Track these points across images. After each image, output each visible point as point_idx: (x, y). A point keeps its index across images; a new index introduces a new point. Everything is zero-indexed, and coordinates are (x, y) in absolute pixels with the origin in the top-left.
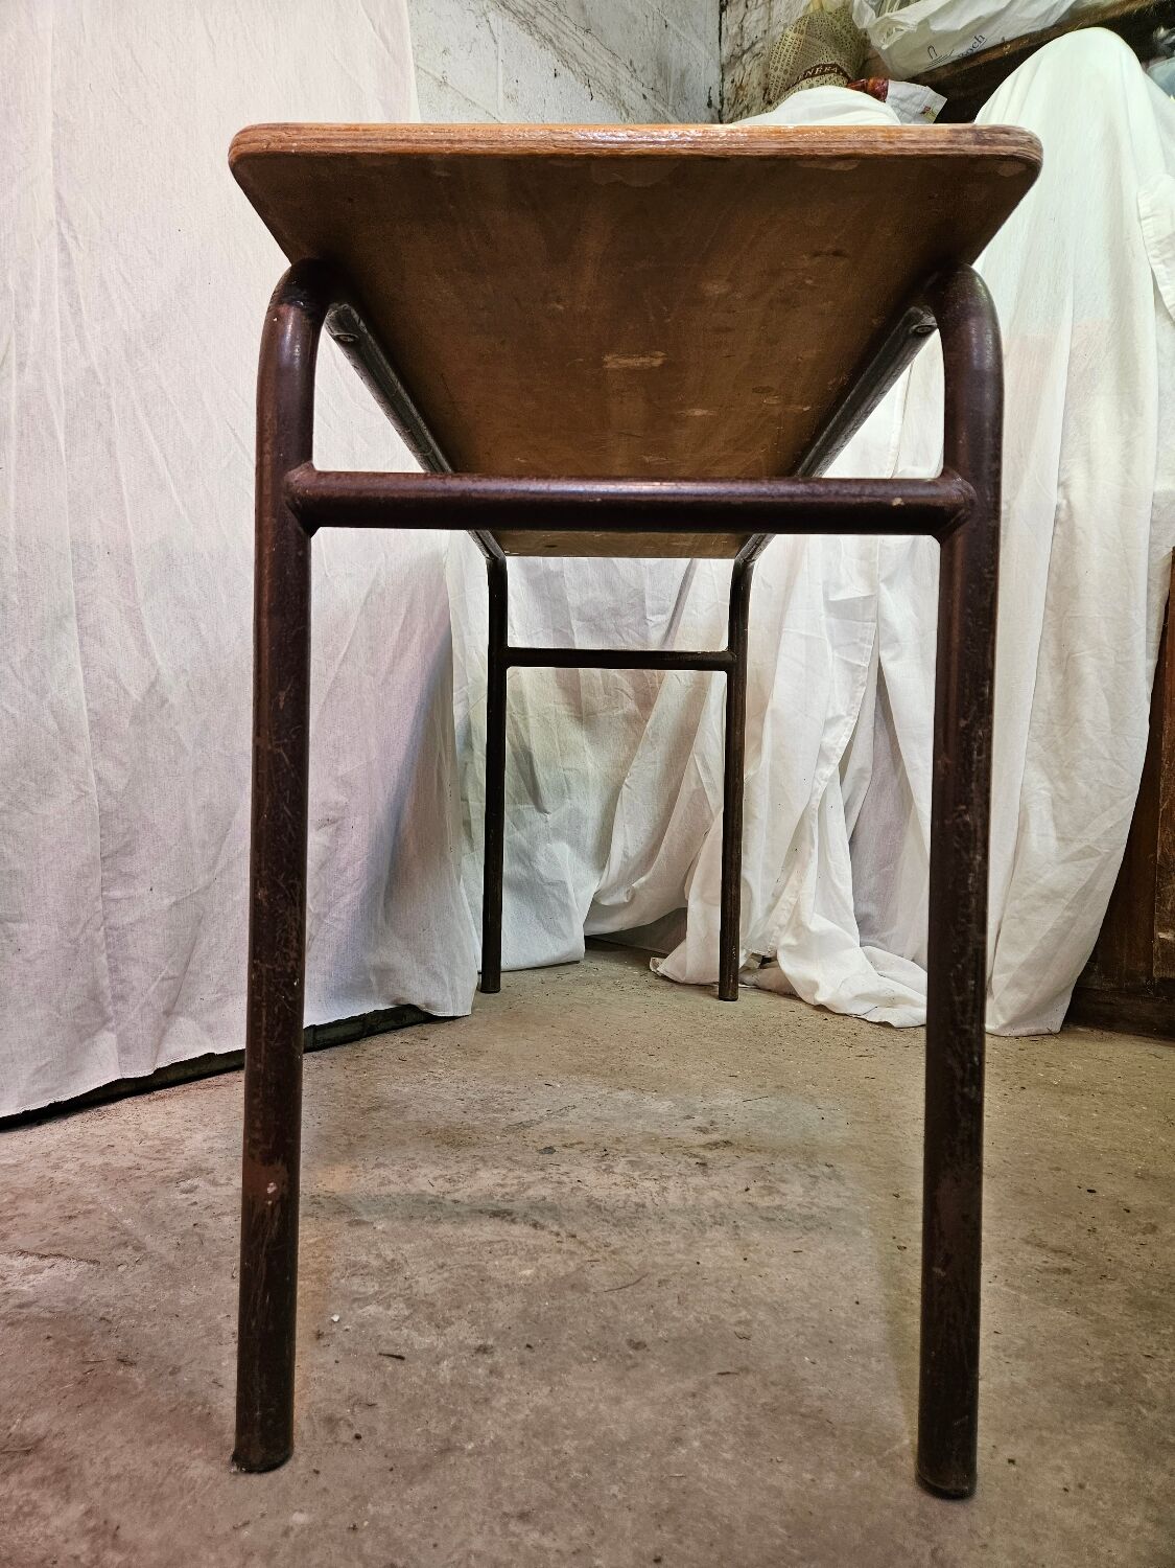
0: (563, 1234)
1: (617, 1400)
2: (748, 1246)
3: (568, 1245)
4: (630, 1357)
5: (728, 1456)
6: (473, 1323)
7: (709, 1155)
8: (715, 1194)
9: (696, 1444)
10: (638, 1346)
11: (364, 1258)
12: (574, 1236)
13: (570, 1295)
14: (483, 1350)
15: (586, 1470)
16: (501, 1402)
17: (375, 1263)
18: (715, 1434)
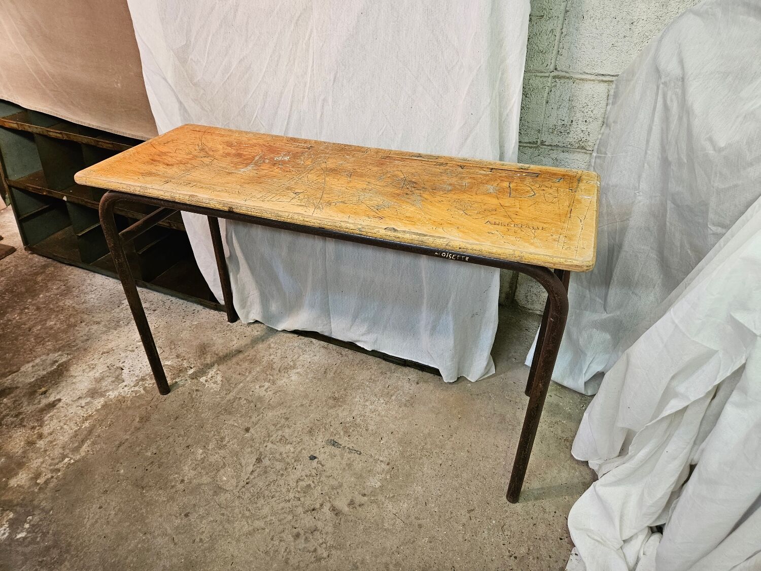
0: (248, 481)
1: (161, 516)
2: (250, 535)
3: (242, 484)
4: (181, 514)
5: (139, 546)
6: (195, 475)
7: (326, 509)
8: (290, 517)
9: (144, 538)
10: (187, 515)
11: (227, 439)
12: (247, 483)
13: (211, 493)
14: (182, 481)
15: (134, 517)
16: (160, 492)
17: (224, 443)
18: (148, 542)
